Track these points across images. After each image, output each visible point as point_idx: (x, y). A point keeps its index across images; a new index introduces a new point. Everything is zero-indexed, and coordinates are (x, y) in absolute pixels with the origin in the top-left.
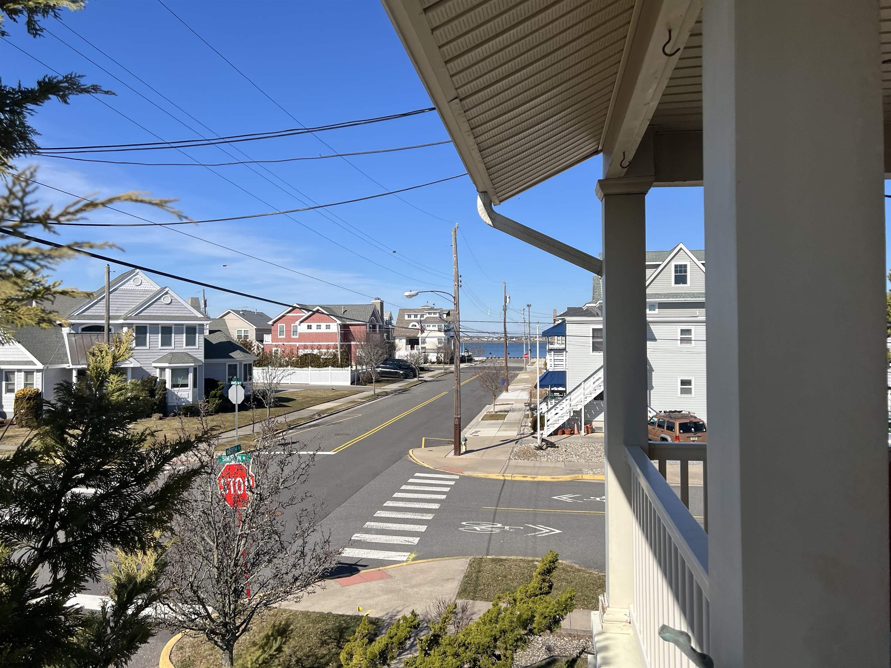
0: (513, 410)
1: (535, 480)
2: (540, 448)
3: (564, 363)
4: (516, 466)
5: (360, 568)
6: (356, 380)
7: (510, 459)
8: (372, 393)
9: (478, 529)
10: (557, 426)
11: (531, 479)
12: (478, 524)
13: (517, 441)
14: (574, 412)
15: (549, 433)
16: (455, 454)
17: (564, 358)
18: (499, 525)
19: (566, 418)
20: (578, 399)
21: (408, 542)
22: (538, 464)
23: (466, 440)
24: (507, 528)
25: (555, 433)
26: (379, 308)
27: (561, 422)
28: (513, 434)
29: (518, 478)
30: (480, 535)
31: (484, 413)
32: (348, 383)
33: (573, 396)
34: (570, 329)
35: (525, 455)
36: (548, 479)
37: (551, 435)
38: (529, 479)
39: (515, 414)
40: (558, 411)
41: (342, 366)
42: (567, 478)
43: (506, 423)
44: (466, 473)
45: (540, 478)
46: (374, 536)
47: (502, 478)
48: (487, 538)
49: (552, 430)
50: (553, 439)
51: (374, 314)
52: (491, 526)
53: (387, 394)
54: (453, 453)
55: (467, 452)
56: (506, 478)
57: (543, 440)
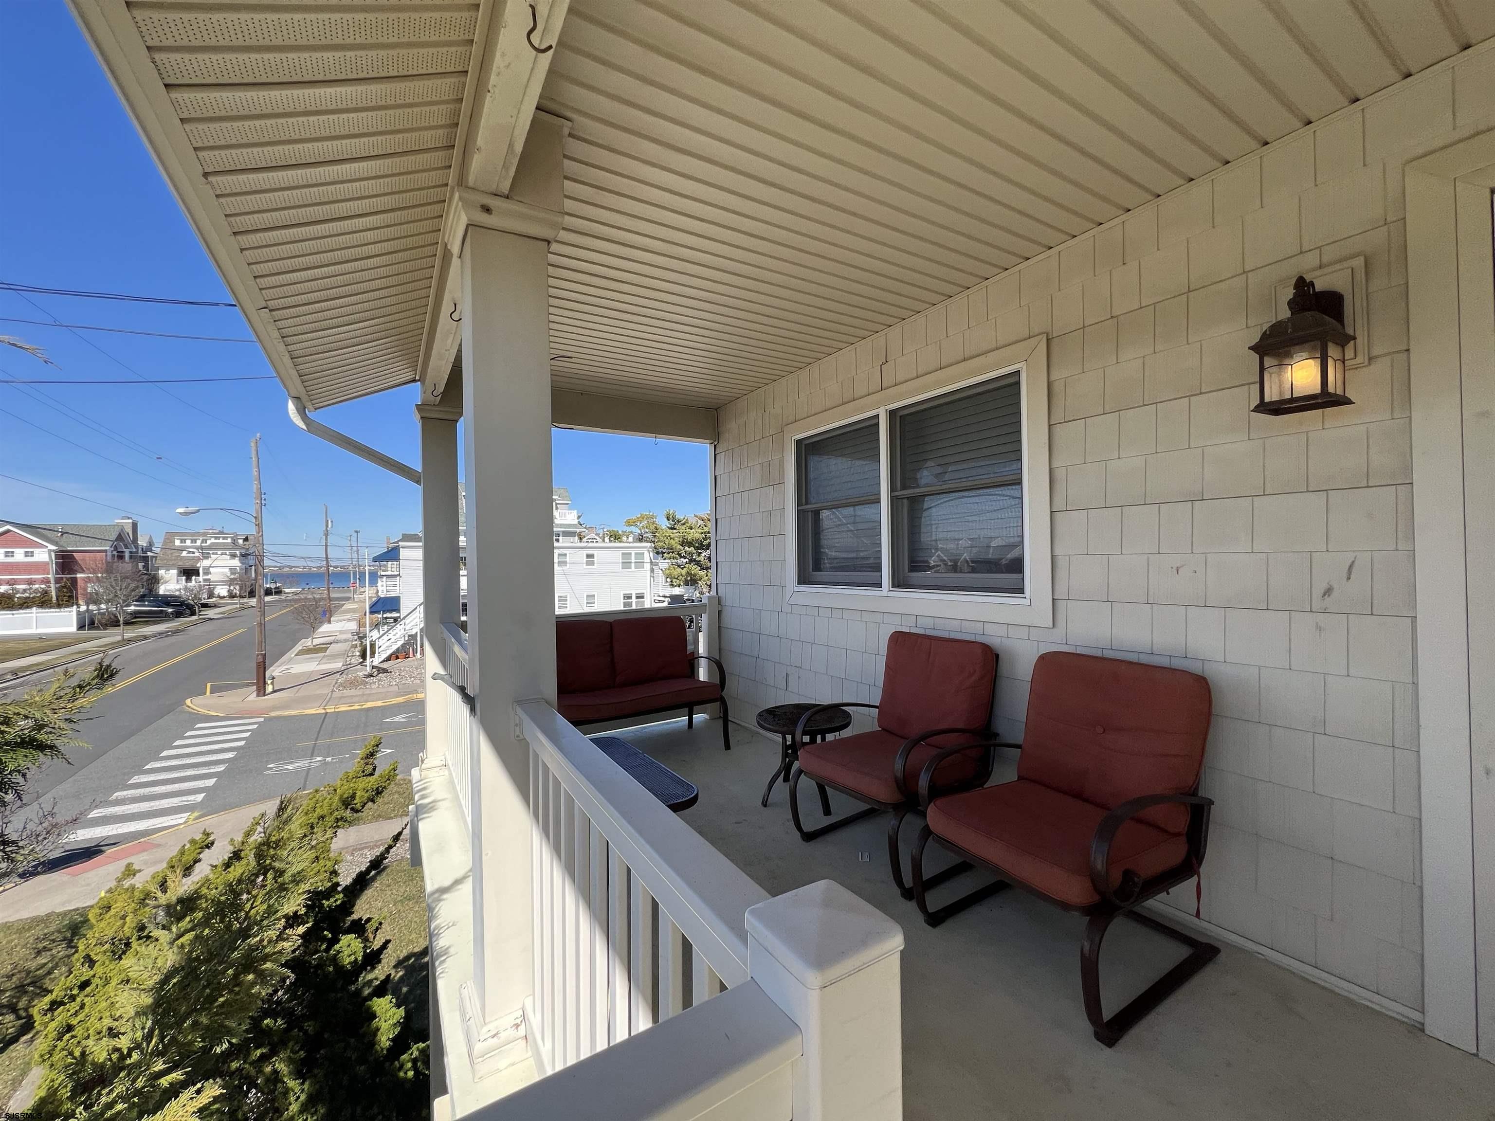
0: (338, 642)
1: (364, 707)
2: (371, 675)
3: (398, 588)
4: (340, 698)
5: (103, 848)
6: (87, 623)
7: (333, 691)
8: (119, 638)
9: (291, 768)
10: (389, 652)
11: (359, 707)
12: (292, 763)
13: (342, 672)
14: (409, 636)
15: (380, 660)
16: (258, 695)
17: (397, 583)
18: (319, 759)
19: (400, 643)
20: (413, 623)
21: (188, 801)
22: (368, 692)
23: (273, 678)
24: (329, 759)
25: (388, 659)
26: (129, 530)
27: (394, 648)
28: (338, 665)
29: (343, 708)
30: (296, 772)
31: (299, 647)
32: (73, 629)
33: (407, 621)
34: (403, 553)
35: (353, 684)
36: (379, 703)
37: (383, 661)
38: (356, 707)
39: (339, 645)
40: (390, 636)
41: (59, 606)
42: (401, 700)
43: (327, 656)
44: (273, 714)
45: (369, 705)
46: (130, 806)
47: (323, 711)
48: (304, 774)
49: (384, 656)
50: (385, 666)
51: (120, 538)
52: (309, 761)
53: (146, 638)
54: (255, 693)
55: (274, 691)
56: (328, 711)
57: (373, 667)
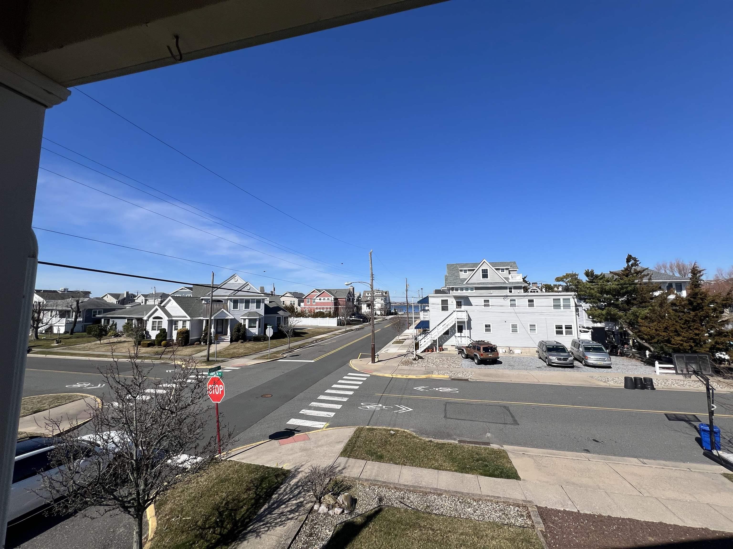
0: (408, 339)
1: (408, 377)
2: (415, 359)
3: (428, 316)
4: (401, 370)
5: (295, 432)
6: (340, 323)
7: (399, 365)
8: (345, 330)
9: (369, 408)
10: (425, 348)
11: (406, 377)
12: (370, 405)
13: (405, 355)
14: (433, 341)
16: (372, 363)
17: (428, 314)
18: (381, 405)
19: (429, 344)
20: (435, 334)
21: (329, 415)
22: (412, 368)
23: (378, 355)
24: (384, 407)
25: (424, 351)
26: (352, 290)
27: (427, 346)
28: (404, 351)
29: (399, 376)
30: (369, 411)
31: (394, 340)
32: (336, 325)
33: (432, 333)
34: (431, 300)
35: (407, 363)
36: (414, 377)
37: (422, 352)
38: (404, 377)
39: (409, 341)
40: (425, 340)
41: (333, 317)
42: (424, 377)
43: (403, 346)
44: (374, 374)
45: (410, 377)
46: (312, 411)
47: (391, 376)
48: (372, 413)
49: (423, 349)
50: (421, 355)
51: (349, 293)
52: (376, 406)
53: (352, 330)
55: (379, 361)
56: (393, 376)
57: (417, 355)
